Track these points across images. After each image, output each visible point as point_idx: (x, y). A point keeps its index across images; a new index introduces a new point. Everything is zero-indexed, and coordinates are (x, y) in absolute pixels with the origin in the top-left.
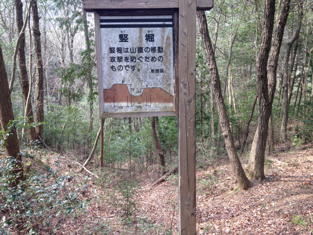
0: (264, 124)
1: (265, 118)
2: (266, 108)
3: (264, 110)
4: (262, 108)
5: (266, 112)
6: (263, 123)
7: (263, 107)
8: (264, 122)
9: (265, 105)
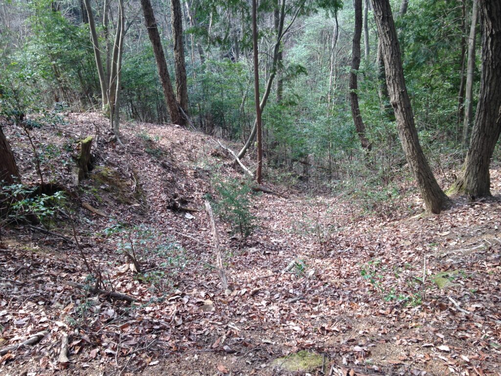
0: (490, 79)
1: (492, 64)
2: (494, 43)
3: (489, 46)
4: (487, 42)
5: (495, 50)
6: (488, 77)
7: (487, 39)
8: (489, 74)
9: (491, 35)
